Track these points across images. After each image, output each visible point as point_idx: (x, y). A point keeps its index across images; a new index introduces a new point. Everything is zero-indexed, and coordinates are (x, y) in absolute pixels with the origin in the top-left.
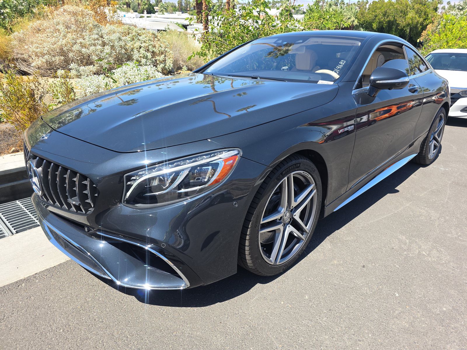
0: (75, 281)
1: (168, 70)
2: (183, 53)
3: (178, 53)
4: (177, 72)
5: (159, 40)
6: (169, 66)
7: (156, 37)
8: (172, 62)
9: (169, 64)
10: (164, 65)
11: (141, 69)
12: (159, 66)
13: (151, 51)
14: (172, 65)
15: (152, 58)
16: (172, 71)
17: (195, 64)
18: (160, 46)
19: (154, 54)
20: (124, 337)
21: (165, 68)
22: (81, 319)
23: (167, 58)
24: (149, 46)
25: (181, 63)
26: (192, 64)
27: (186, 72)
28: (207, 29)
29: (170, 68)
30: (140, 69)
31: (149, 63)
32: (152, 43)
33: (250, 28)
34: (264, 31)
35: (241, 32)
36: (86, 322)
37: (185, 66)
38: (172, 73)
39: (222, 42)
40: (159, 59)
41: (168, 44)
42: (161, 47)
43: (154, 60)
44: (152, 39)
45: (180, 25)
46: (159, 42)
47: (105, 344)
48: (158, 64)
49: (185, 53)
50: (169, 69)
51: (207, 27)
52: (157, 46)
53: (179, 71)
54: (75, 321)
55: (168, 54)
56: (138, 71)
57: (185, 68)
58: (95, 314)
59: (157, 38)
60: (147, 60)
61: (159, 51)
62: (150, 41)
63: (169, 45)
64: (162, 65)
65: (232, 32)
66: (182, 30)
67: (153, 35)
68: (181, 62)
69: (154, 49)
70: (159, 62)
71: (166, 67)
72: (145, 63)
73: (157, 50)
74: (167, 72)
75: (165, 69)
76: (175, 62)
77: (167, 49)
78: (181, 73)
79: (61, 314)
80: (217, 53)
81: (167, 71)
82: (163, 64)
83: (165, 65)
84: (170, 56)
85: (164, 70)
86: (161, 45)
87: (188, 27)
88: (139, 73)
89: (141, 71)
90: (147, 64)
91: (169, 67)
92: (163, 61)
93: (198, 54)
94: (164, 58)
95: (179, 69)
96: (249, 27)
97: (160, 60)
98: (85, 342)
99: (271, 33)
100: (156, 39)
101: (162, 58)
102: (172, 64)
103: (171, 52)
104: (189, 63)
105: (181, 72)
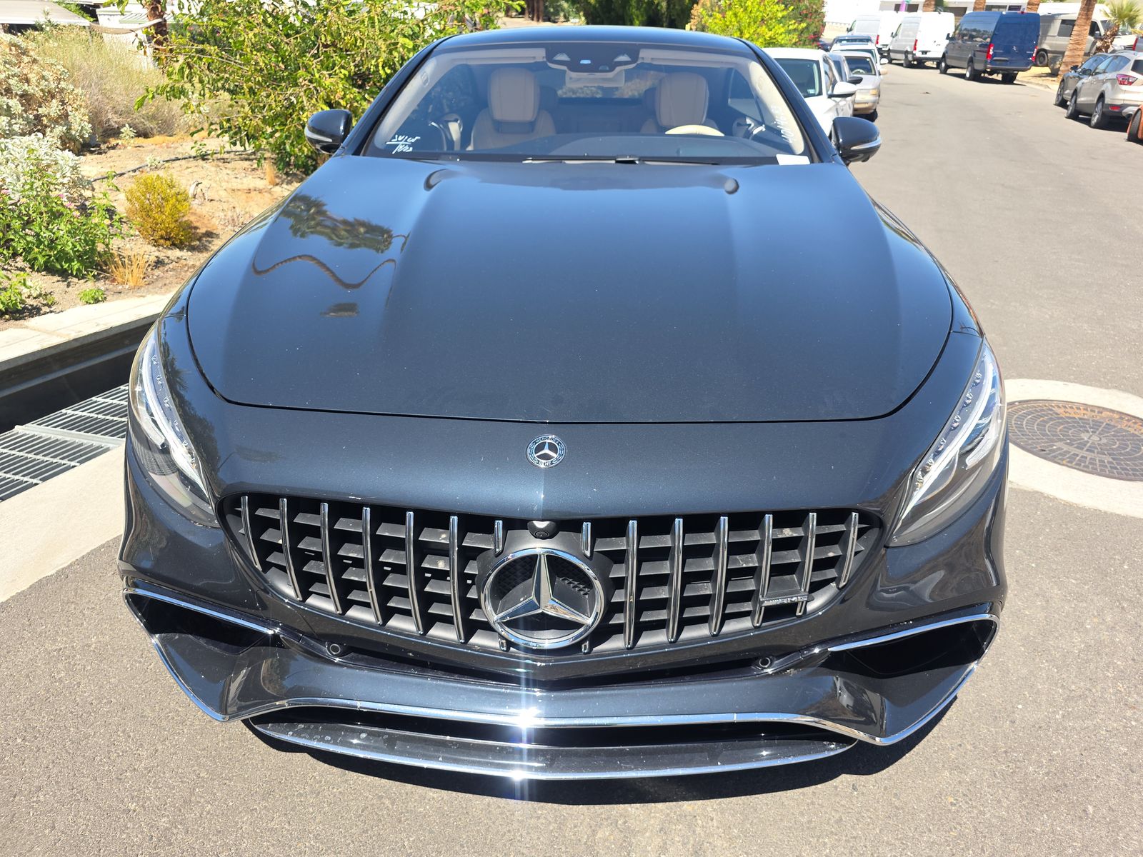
0: (8, 652)
1: (81, 140)
2: (111, 91)
3: (96, 91)
4: (105, 143)
5: (35, 61)
6: (81, 130)
7: (24, 54)
8: (87, 117)
9: (80, 124)
10: (65, 128)
11: (10, 146)
12: (51, 132)
13: (19, 93)
14: (90, 125)
15: (25, 111)
16: (92, 143)
17: (153, 118)
18: (43, 77)
19: (28, 101)
20: (170, 713)
21: (71, 134)
22: (56, 710)
23: (69, 109)
24: (9, 78)
25: (114, 120)
26: (143, 118)
27: (132, 141)
28: (161, 16)
29: (87, 136)
30: (6, 147)
31: (18, 126)
32: (16, 70)
33: (291, 19)
34: (330, 27)
35: (270, 33)
36: (72, 713)
37: (127, 125)
38: (92, 149)
39: (223, 58)
40: (49, 113)
41: (63, 69)
42: (46, 81)
43: (31, 116)
44: (14, 60)
45: (73, 7)
46: (35, 67)
47: (131, 734)
48: (46, 126)
49: (118, 92)
50: (82, 137)
51: (160, 10)
52: (33, 78)
53: (113, 141)
54: (44, 717)
55: (71, 97)
56: (5, 153)
57: (126, 130)
58: (87, 694)
59: (28, 56)
60: (12, 119)
61: (42, 90)
62: (7, 66)
63: (66, 71)
64: (59, 130)
65: (247, 34)
66: (86, 22)
67: (13, 48)
68: (110, 116)
69: (26, 87)
70: (49, 120)
71: (73, 133)
72: (7, 128)
73: (37, 89)
74: (80, 147)
75: (70, 139)
76: (95, 118)
77: (63, 84)
78: (117, 144)
79: (5, 715)
80: (214, 87)
81: (77, 143)
82: (61, 125)
83: (69, 129)
84: (78, 103)
85: (67, 141)
86: (44, 73)
87: (98, 11)
88: (9, 156)
89: (12, 152)
90: (14, 130)
91: (80, 133)
92: (60, 117)
93: (161, 91)
94: (59, 110)
95: (110, 136)
96: (288, 17)
97: (52, 114)
98: (83, 743)
99: (349, 31)
100: (26, 59)
101: (53, 108)
102: (89, 123)
103: (79, 91)
104: (137, 117)
105: (120, 142)
